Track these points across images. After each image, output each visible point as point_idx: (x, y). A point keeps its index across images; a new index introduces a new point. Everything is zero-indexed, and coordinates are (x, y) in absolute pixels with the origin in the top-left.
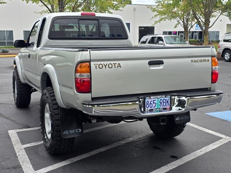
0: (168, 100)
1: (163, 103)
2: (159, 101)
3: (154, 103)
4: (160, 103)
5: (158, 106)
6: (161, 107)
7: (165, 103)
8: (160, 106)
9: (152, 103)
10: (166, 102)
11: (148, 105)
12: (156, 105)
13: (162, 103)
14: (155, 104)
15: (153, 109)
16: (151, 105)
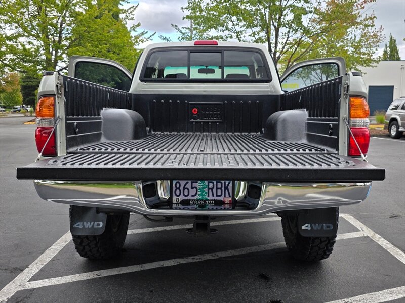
0: (227, 184)
1: (214, 190)
2: (207, 184)
3: (192, 188)
4: (209, 189)
5: (202, 195)
6: (211, 198)
7: (219, 191)
8: (208, 196)
9: (190, 188)
10: (223, 189)
11: (178, 191)
12: (199, 193)
13: (212, 189)
14: (195, 189)
15: (190, 200)
16: (186, 191)
